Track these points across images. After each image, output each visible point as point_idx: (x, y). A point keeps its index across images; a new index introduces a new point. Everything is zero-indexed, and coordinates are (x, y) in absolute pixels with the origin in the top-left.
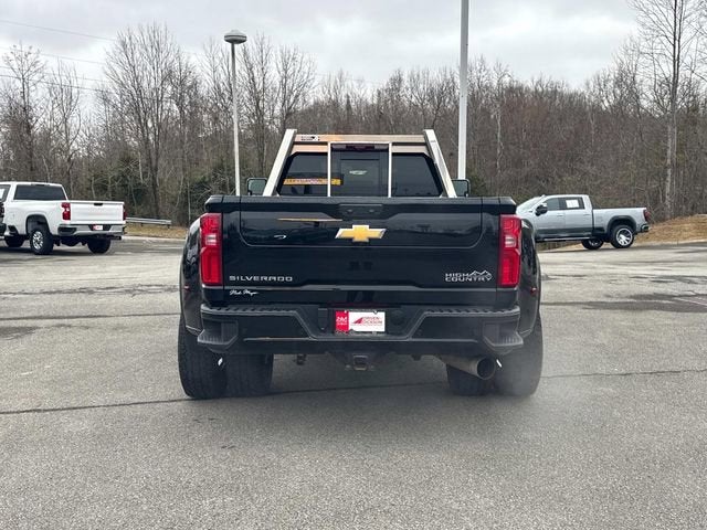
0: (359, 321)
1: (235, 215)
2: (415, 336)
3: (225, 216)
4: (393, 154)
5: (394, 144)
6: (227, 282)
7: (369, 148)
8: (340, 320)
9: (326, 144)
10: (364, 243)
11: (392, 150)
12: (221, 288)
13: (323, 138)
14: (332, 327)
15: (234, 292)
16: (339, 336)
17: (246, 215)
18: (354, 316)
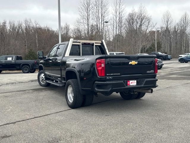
0: (132, 83)
1: (108, 59)
2: (144, 85)
3: (106, 59)
4: (95, 45)
5: (95, 43)
6: (106, 75)
7: (89, 44)
8: (128, 83)
9: (80, 42)
10: (134, 65)
11: (95, 44)
12: (105, 77)
13: (80, 41)
14: (127, 85)
15: (108, 78)
16: (128, 86)
17: (111, 59)
18: (131, 82)
